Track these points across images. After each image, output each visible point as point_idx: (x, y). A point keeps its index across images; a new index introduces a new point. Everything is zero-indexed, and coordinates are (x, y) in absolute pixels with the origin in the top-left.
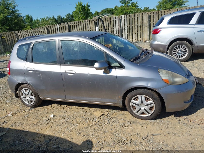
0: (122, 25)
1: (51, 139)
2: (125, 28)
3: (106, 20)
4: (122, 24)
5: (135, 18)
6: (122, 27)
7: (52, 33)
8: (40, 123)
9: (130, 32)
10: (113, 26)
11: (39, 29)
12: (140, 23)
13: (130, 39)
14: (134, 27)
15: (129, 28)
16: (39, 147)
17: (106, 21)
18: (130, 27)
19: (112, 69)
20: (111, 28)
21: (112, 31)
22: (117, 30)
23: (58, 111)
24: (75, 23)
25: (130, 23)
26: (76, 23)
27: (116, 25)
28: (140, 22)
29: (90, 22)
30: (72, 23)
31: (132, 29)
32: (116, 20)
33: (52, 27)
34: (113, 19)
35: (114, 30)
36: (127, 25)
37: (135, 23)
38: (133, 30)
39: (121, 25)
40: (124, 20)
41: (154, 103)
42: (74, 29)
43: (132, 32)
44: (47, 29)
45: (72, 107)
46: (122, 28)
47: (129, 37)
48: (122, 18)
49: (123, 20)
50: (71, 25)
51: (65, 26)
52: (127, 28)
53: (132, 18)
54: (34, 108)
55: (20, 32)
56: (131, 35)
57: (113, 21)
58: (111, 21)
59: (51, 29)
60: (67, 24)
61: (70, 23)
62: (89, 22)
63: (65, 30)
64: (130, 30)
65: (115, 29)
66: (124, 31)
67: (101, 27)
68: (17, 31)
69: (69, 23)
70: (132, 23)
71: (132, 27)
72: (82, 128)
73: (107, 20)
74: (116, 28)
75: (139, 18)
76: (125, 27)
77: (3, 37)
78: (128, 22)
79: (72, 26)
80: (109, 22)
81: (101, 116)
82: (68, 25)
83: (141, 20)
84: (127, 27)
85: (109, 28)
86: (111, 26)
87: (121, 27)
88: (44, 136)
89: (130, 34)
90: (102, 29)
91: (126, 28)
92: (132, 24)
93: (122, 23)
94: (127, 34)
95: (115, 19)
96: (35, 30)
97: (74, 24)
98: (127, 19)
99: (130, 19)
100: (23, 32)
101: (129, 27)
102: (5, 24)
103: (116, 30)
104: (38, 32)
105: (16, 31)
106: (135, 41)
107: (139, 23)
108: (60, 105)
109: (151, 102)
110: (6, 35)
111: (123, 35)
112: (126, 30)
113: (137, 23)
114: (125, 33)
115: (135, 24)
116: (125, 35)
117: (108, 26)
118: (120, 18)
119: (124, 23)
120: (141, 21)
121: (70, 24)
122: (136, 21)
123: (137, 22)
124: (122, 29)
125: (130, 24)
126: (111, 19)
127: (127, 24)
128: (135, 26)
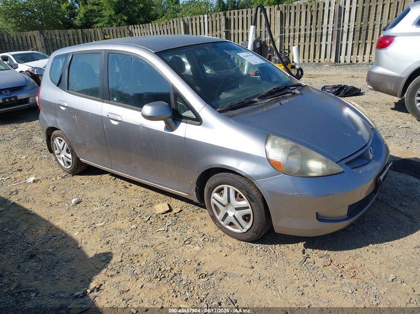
0: (343, 22)
1: (55, 237)
2: (349, 29)
3: (307, 8)
4: (343, 20)
5: (377, 6)
6: (343, 27)
7: (192, 33)
8: (60, 205)
9: (360, 39)
10: (323, 22)
11: (170, 23)
12: (389, 18)
13: (358, 55)
14: (371, 27)
15: (359, 29)
16: (29, 245)
17: (306, 12)
18: (361, 28)
19: (181, 122)
20: (316, 28)
21: (317, 34)
22: (330, 32)
23: (103, 188)
24: (240, 14)
25: (362, 18)
26: (242, 14)
27: (328, 21)
28: (389, 15)
29: (272, 13)
30: (234, 12)
31: (365, 32)
32: (329, 10)
33: (194, 20)
34: (324, 6)
35: (322, 33)
36: (355, 21)
37: (375, 17)
38: (369, 33)
39: (339, 21)
40: (351, 9)
41: (250, 207)
42: (237, 27)
43: (366, 39)
44: (185, 24)
45: (131, 185)
46: (341, 29)
47: (355, 49)
48: (345, 4)
49: (347, 9)
50: (232, 17)
51: (220, 20)
52: (354, 28)
53: (370, 6)
54: (73, 176)
55: (136, 28)
56: (362, 46)
57: (324, 11)
58: (318, 11)
59: (192, 24)
60: (225, 15)
61: (230, 13)
62: (270, 11)
63: (218, 28)
64: (360, 33)
65: (325, 31)
66: (345, 35)
67: (295, 25)
68: (132, 26)
69: (228, 12)
70: (369, 17)
71: (368, 27)
72: (115, 228)
73: (309, 8)
74: (328, 28)
75: (387, 6)
76: (349, 26)
77: (107, 35)
78: (360, 15)
79: (234, 19)
80: (314, 14)
81: (162, 214)
82: (225, 17)
83: (394, 10)
84: (355, 26)
85: (312, 26)
86: (317, 23)
87: (339, 26)
88: (51, 228)
89: (359, 44)
90: (295, 29)
91: (352, 30)
92: (368, 21)
93: (344, 18)
94: (353, 44)
95: (330, 6)
96: (163, 25)
97: (238, 15)
98: (357, 8)
99: (363, 7)
100: (142, 27)
101: (359, 26)
102: (123, 12)
103: (327, 32)
104: (167, 30)
105: (130, 26)
106: (369, 61)
107: (387, 17)
108: (114, 178)
109: (245, 203)
110: (113, 33)
111: (341, 44)
112: (351, 34)
113: (382, 19)
114: (347, 40)
115: (375, 20)
116: (347, 44)
117: (310, 22)
118: (341, 5)
119: (350, 17)
120: (391, 13)
121: (230, 15)
122: (379, 14)
123: (382, 16)
124: (343, 30)
125: (362, 21)
126: (318, 7)
127: (355, 19)
128: (374, 26)
